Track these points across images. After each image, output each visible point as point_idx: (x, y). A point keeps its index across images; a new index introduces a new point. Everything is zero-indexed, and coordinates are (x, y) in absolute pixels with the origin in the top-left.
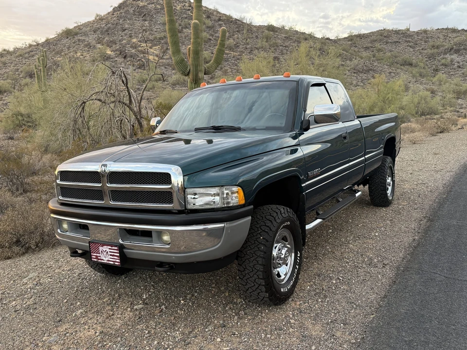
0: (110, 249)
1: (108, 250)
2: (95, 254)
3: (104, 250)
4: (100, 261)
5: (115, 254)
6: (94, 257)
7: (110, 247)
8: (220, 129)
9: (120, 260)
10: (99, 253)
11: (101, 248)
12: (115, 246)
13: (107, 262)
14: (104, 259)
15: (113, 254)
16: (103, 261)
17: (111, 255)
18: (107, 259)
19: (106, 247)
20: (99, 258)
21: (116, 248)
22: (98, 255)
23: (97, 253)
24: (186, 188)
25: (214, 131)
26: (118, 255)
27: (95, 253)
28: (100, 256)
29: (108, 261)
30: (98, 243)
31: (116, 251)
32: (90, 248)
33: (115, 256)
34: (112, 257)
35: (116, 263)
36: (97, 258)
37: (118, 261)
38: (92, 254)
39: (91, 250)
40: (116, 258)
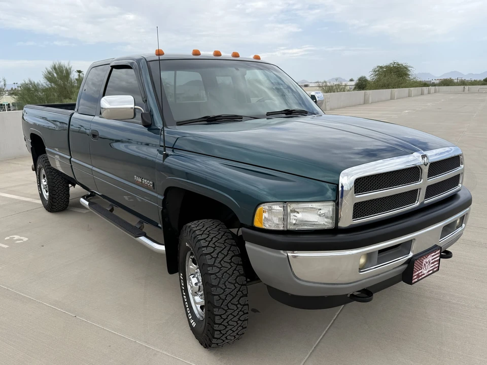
0: (433, 256)
2: (417, 273)
3: (427, 261)
4: (420, 278)
5: (436, 259)
6: (416, 277)
7: (434, 254)
9: (439, 263)
10: (422, 269)
13: (428, 274)
14: (425, 272)
15: (434, 261)
16: (423, 276)
17: (432, 263)
18: (428, 270)
19: (430, 256)
20: (420, 275)
21: (438, 252)
22: (420, 271)
26: (438, 258)
27: (417, 271)
28: (421, 272)
29: (429, 272)
30: (423, 257)
31: (438, 255)
32: (413, 268)
33: (435, 261)
34: (433, 265)
35: (435, 270)
36: (418, 276)
37: (437, 265)
38: (414, 275)
39: (413, 270)
40: (436, 263)
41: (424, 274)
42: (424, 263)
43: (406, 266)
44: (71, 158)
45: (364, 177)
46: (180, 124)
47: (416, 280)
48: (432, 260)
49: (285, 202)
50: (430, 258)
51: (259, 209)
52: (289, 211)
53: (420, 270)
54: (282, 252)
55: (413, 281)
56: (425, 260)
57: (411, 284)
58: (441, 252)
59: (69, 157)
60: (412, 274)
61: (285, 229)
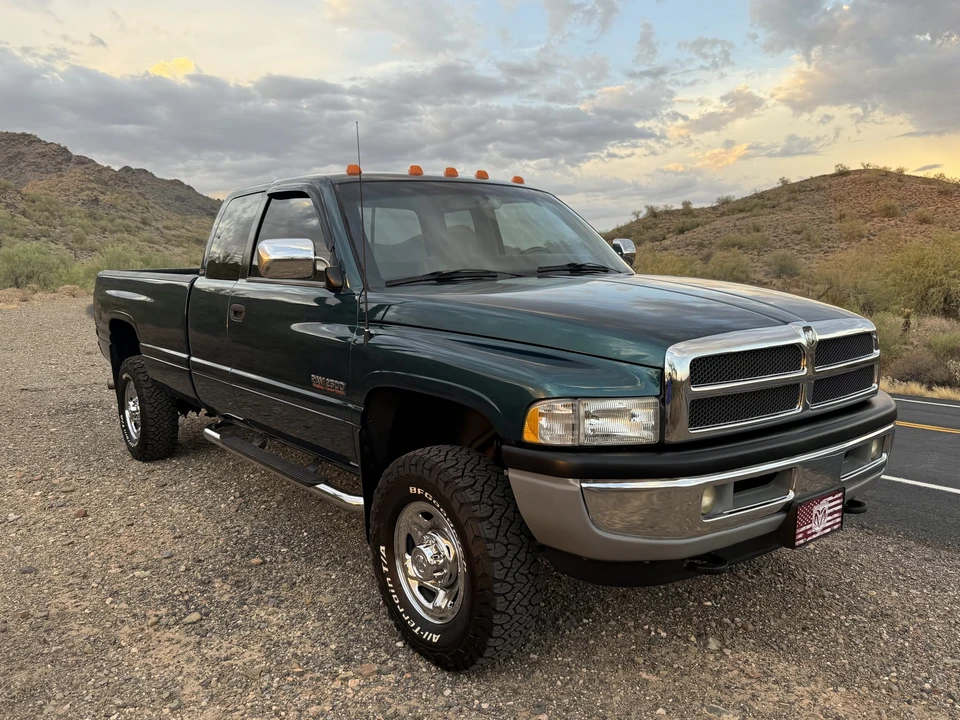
0: (830, 502)
2: (803, 529)
3: (821, 509)
4: (809, 539)
5: (836, 508)
6: (801, 536)
7: (831, 498)
9: (841, 516)
10: (811, 522)
12: (840, 491)
13: (822, 533)
14: (817, 529)
15: (832, 510)
16: (814, 536)
17: (830, 514)
18: (822, 526)
19: (824, 501)
20: (809, 532)
21: (841, 495)
22: (808, 527)
26: (841, 507)
27: (804, 525)
28: (811, 528)
29: (824, 529)
30: (811, 501)
31: (838, 501)
32: (796, 520)
33: (835, 512)
34: (830, 518)
35: (835, 527)
36: (806, 535)
37: (838, 520)
38: (798, 531)
39: (796, 524)
40: (836, 515)
41: (815, 533)
42: (815, 512)
43: (782, 516)
44: (189, 358)
45: (707, 358)
46: (393, 284)
47: (802, 541)
48: (830, 508)
49: (576, 398)
50: (825, 505)
51: (532, 410)
52: (582, 413)
53: (808, 524)
54: (571, 481)
55: (797, 543)
56: (816, 508)
57: (793, 547)
58: (843, 497)
59: (185, 356)
60: (795, 529)
61: (576, 444)
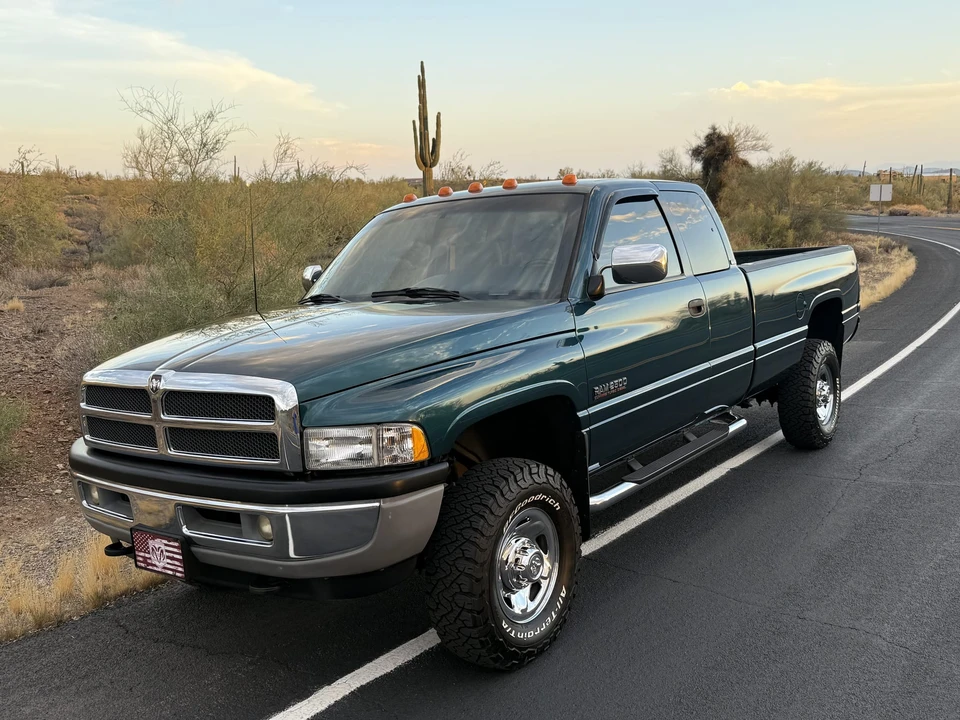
0: (166, 545)
1: (163, 548)
2: (142, 554)
3: (157, 547)
4: (150, 567)
5: (176, 556)
6: (141, 559)
7: (166, 542)
8: (420, 296)
9: (184, 567)
10: (149, 553)
11: (151, 542)
12: (176, 540)
13: (164, 571)
14: (157, 563)
15: (171, 555)
16: (155, 568)
17: (168, 557)
18: (162, 564)
19: (158, 540)
20: (149, 561)
21: (176, 544)
22: (147, 555)
23: (145, 552)
24: (304, 428)
25: (408, 298)
26: (181, 557)
27: (141, 551)
28: (150, 558)
29: (165, 568)
30: (146, 533)
31: (177, 550)
33: (175, 559)
34: (171, 561)
35: (178, 574)
36: (146, 561)
37: (181, 569)
38: (137, 553)
40: (177, 563)
41: (156, 566)
42: (152, 545)
47: (144, 565)
48: (167, 551)
55: (139, 564)
57: (136, 564)
58: (183, 549)
60: (135, 550)
